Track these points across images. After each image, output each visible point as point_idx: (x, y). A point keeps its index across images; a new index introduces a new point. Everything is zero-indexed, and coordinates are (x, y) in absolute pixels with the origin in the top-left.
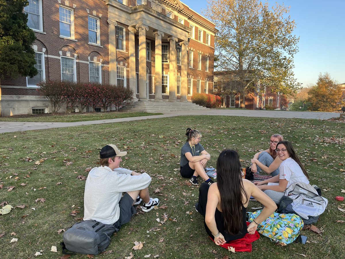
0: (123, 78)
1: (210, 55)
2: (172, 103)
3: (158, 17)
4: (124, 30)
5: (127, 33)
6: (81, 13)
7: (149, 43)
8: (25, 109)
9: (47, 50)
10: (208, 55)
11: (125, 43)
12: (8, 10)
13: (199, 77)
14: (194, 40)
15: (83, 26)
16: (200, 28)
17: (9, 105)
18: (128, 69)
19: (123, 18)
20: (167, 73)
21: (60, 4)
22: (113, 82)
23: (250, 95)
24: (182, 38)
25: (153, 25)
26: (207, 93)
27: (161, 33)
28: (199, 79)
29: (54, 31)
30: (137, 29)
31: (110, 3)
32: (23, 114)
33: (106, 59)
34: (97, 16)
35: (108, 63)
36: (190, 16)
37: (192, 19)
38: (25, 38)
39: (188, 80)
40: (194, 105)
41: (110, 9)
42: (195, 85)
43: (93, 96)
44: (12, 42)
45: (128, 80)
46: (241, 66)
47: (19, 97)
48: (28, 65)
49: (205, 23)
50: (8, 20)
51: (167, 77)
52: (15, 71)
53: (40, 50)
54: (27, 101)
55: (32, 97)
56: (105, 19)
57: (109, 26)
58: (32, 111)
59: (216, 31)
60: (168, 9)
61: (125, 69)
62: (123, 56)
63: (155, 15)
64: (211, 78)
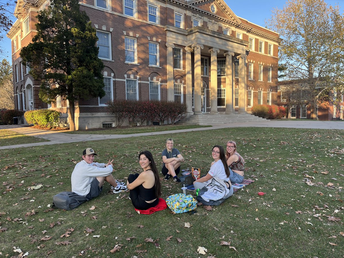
0: (181, 94)
1: (272, 65)
2: (230, 115)
3: (213, 35)
4: (182, 50)
5: (184, 53)
6: (144, 41)
7: (207, 59)
8: (96, 124)
9: (115, 75)
10: (270, 66)
11: (182, 62)
12: (82, 46)
13: (261, 88)
14: (254, 52)
15: (144, 52)
16: (261, 39)
17: (85, 120)
18: (185, 85)
19: (180, 41)
20: (224, 87)
21: (125, 35)
22: (171, 98)
23: (324, 104)
24: (239, 52)
25: (208, 43)
26: (270, 104)
27: (217, 49)
28: (260, 90)
29: (121, 58)
30: (193, 48)
31: (168, 29)
32: (95, 128)
33: (165, 78)
34: (157, 42)
35: (166, 81)
36: (249, 29)
37: (252, 32)
38: (95, 67)
39: (247, 92)
40: (253, 117)
41: (168, 34)
42: (256, 96)
43: (150, 112)
44: (85, 72)
45: (185, 95)
46: (311, 74)
47: (93, 114)
48: (96, 89)
49: (266, 34)
50: (82, 54)
51: (224, 90)
52: (86, 94)
53: (109, 75)
54: (98, 117)
55: (102, 114)
56: (164, 43)
57: (168, 48)
58: (102, 125)
59: (279, 40)
60: (224, 26)
61: (182, 86)
62: (180, 74)
63: (210, 34)
64: (275, 88)
